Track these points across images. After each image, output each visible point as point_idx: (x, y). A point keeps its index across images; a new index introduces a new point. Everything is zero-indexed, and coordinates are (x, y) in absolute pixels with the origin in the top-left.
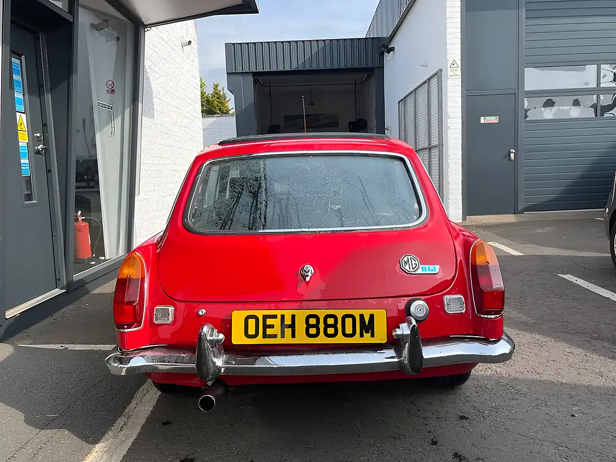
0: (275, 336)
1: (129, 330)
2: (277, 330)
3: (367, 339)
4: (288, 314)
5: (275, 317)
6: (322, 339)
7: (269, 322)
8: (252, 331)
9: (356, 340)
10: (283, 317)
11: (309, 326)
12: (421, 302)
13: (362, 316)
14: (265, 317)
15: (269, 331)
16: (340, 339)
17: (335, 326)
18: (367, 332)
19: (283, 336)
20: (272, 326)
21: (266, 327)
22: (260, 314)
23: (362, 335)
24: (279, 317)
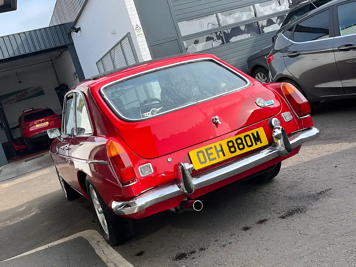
0: (215, 158)
1: (133, 183)
2: (215, 155)
3: (259, 145)
4: (217, 144)
5: (211, 148)
6: (238, 152)
7: (209, 152)
8: (203, 160)
9: (255, 147)
10: (215, 146)
11: (230, 148)
12: (275, 119)
13: (252, 134)
14: (207, 150)
15: (211, 157)
16: (247, 149)
17: (242, 143)
18: (258, 141)
19: (219, 157)
20: (212, 154)
21: (209, 155)
22: (203, 149)
23: (256, 144)
24: (213, 148)
